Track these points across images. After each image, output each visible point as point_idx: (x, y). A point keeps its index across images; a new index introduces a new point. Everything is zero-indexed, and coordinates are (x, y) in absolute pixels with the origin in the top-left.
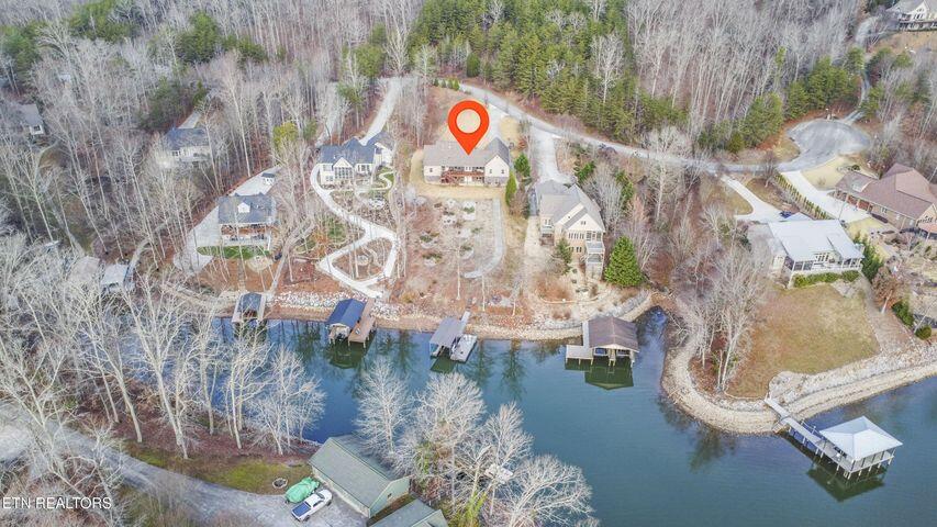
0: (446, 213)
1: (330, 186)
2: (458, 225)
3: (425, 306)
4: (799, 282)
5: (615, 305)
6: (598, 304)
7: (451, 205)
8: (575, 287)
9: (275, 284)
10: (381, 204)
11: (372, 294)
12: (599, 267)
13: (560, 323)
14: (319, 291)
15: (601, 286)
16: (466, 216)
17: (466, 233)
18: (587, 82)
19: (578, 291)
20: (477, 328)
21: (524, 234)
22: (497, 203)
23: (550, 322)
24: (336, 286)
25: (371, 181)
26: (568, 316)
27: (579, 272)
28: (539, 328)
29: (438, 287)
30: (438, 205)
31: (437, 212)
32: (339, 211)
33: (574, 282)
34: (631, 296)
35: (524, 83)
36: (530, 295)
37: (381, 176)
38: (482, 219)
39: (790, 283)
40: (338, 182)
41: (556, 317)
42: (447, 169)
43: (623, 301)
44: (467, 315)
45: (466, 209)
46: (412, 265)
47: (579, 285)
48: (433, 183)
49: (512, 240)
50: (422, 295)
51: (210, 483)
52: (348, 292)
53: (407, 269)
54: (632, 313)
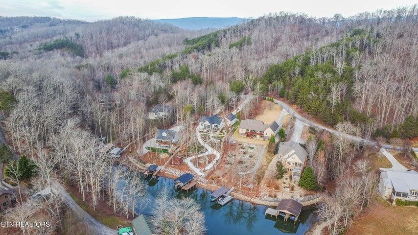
0: (242, 148)
1: (202, 132)
2: (244, 153)
3: (218, 182)
4: (399, 203)
5: (301, 196)
6: (292, 194)
7: (245, 145)
8: (284, 185)
9: (166, 164)
10: (218, 141)
11: (200, 174)
12: (298, 179)
13: (271, 199)
14: (181, 169)
15: (297, 188)
16: (250, 150)
17: (247, 157)
18: (325, 102)
19: (285, 187)
20: (235, 194)
21: (271, 160)
22: (265, 147)
23: (266, 198)
24: (188, 168)
25: (219, 132)
26: (275, 196)
27: (289, 180)
28: (261, 199)
29: (226, 176)
30: (240, 145)
31: (239, 147)
32: (201, 142)
33: (285, 183)
34: (311, 194)
35: (299, 101)
36: (263, 185)
37: (224, 131)
38: (255, 152)
39: (394, 203)
40: (205, 131)
41: (270, 196)
42: (249, 131)
43: (305, 196)
44: (233, 188)
45: (250, 148)
46: (220, 166)
47: (286, 185)
48: (243, 136)
49: (265, 162)
50: (219, 177)
51: (97, 220)
52: (192, 172)
53: (218, 167)
54: (308, 202)
